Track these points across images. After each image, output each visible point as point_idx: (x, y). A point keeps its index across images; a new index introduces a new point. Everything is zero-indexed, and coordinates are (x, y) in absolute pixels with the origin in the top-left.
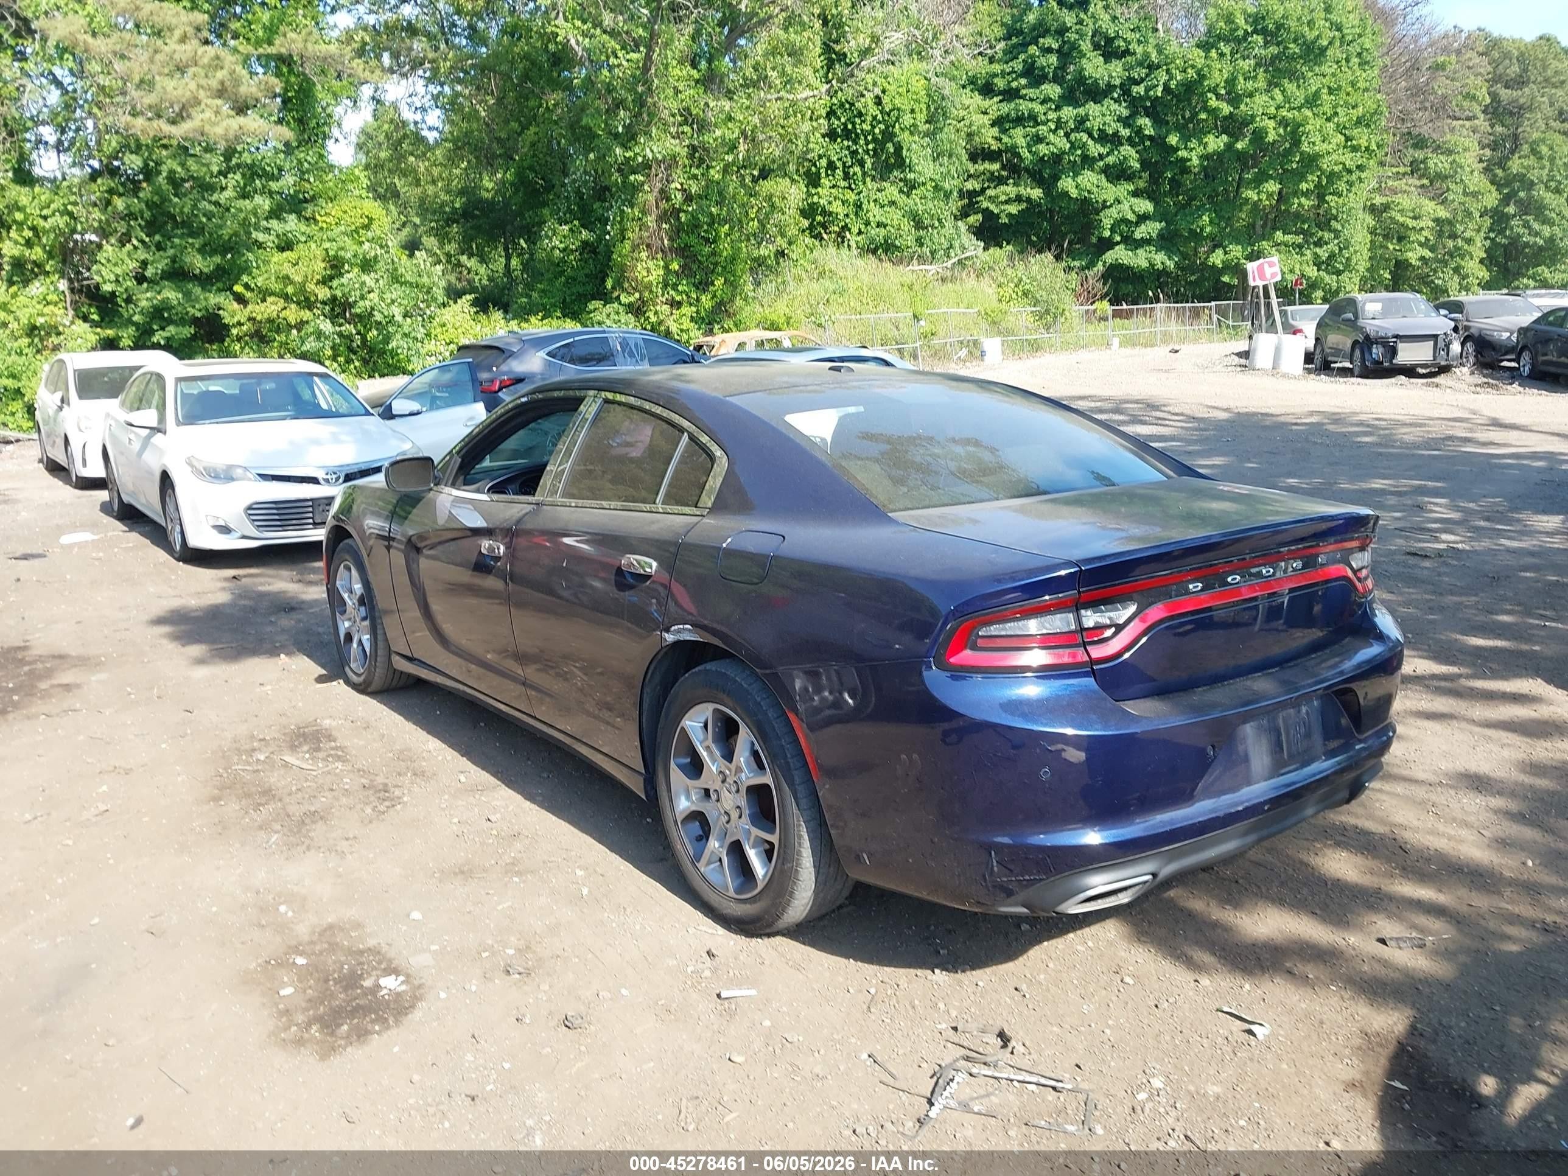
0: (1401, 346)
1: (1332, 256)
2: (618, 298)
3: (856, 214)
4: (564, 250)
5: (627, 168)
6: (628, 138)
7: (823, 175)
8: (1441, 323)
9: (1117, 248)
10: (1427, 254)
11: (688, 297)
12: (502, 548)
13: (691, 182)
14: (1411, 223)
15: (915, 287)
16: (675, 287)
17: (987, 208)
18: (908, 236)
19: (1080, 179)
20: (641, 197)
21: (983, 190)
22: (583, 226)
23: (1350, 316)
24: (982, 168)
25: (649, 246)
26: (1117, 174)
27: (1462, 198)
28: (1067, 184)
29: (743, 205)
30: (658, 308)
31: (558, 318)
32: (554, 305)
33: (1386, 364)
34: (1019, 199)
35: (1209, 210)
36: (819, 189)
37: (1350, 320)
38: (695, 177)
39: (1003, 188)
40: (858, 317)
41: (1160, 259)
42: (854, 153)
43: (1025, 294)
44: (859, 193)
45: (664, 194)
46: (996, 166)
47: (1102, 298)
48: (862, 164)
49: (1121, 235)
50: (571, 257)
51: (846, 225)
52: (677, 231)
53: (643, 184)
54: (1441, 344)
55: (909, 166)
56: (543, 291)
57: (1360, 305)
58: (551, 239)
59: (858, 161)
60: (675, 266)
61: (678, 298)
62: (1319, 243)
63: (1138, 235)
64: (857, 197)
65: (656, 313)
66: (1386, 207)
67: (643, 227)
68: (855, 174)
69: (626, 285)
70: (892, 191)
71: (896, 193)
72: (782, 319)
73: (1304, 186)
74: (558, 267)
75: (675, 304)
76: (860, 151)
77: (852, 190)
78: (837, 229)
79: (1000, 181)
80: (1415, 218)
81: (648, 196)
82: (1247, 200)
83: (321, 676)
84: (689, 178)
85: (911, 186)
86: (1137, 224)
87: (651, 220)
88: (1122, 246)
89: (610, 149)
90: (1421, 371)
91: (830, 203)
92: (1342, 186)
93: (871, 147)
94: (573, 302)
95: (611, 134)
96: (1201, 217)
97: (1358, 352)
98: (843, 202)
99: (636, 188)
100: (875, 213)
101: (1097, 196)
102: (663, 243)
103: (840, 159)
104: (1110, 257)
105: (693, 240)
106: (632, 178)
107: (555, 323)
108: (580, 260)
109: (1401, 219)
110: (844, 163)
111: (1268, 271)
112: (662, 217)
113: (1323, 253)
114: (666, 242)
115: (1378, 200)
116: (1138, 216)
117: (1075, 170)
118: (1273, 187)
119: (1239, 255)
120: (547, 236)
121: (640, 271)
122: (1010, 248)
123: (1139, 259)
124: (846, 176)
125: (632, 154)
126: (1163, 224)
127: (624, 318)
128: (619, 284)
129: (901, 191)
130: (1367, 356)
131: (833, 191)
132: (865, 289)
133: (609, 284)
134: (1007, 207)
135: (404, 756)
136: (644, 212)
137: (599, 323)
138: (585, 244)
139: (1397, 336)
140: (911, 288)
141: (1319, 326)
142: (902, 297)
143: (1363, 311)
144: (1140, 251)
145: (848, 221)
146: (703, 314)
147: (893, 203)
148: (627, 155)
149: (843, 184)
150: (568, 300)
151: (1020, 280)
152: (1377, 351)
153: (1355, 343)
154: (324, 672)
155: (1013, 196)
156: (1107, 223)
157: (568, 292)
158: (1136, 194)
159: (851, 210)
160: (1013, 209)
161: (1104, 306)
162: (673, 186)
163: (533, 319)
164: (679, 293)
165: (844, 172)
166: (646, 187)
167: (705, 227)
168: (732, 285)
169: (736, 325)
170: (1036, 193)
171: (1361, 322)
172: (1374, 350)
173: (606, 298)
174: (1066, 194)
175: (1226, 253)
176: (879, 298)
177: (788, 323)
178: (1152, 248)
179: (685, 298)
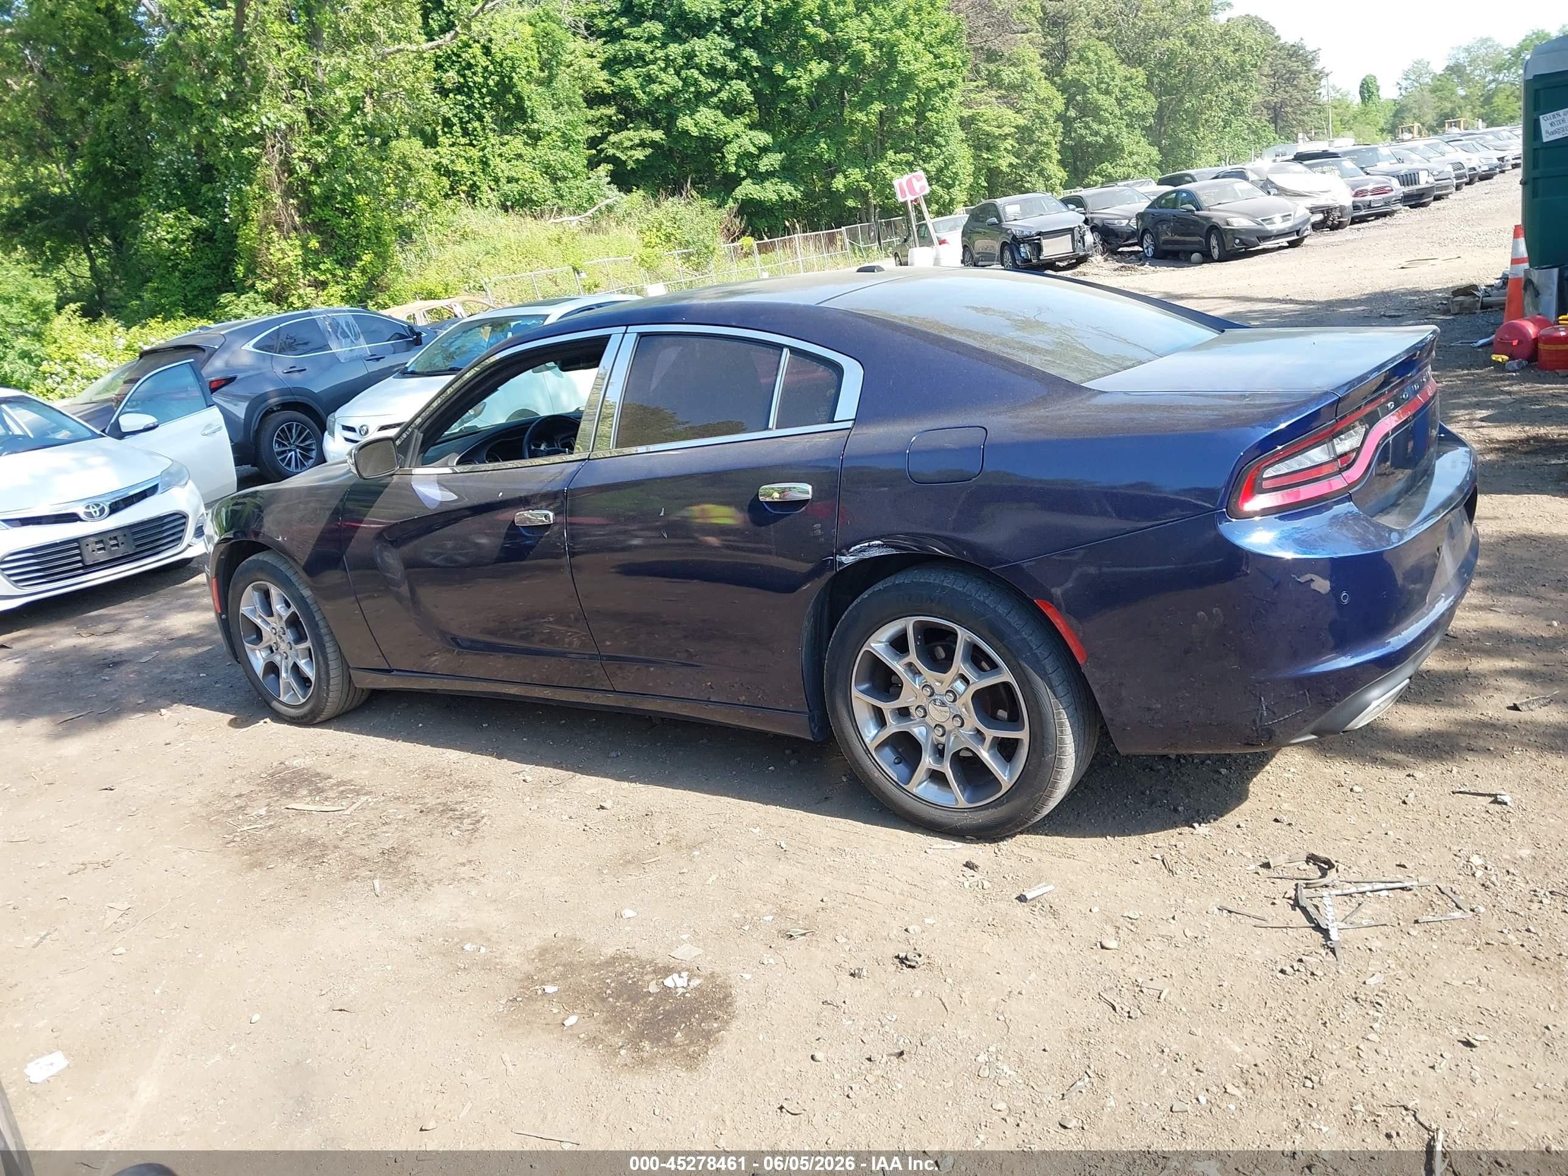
0: (1045, 242)
1: (940, 170)
2: (253, 286)
3: (483, 170)
4: (173, 241)
5: (236, 140)
6: (234, 105)
7: (440, 133)
8: (1073, 218)
9: (744, 183)
10: (1015, 161)
11: (334, 275)
12: (551, 514)
13: (315, 150)
14: (997, 132)
15: (565, 240)
16: (316, 267)
17: (614, 155)
18: (544, 187)
19: (697, 116)
20: (260, 172)
21: (605, 136)
22: (192, 212)
23: (995, 220)
24: (598, 114)
25: (277, 225)
26: (732, 109)
27: (1035, 106)
28: (685, 122)
29: (377, 172)
30: (301, 291)
31: (182, 318)
32: (174, 304)
33: (1034, 261)
34: (643, 144)
35: (824, 137)
36: (438, 148)
37: (993, 224)
38: (318, 145)
39: (625, 133)
40: (514, 276)
41: (788, 191)
42: (469, 108)
43: (668, 238)
44: (483, 149)
45: (287, 167)
46: (611, 111)
47: (743, 233)
48: (480, 118)
49: (746, 170)
50: (184, 249)
51: (475, 184)
52: (305, 208)
53: (258, 157)
54: (1077, 237)
55: (532, 117)
56: (157, 290)
57: (1000, 209)
58: (155, 231)
59: (475, 115)
60: (314, 244)
61: (322, 278)
62: (928, 158)
63: (762, 169)
64: (481, 154)
65: (300, 297)
66: (973, 119)
67: (268, 205)
68: (475, 129)
69: (258, 271)
70: (517, 144)
71: (520, 145)
72: (440, 289)
73: (907, 105)
74: (168, 262)
75: (321, 285)
76: (477, 105)
77: (474, 146)
78: (464, 188)
79: (620, 127)
80: (999, 127)
81: (268, 170)
82: (856, 122)
83: (231, 720)
84: (311, 147)
85: (535, 138)
86: (759, 157)
87: (275, 196)
88: (749, 181)
89: (214, 120)
90: (1061, 264)
91: (453, 162)
92: (937, 102)
93: (487, 100)
94: (196, 297)
95: (211, 103)
96: (818, 144)
97: (1007, 254)
98: (466, 159)
99: (252, 163)
100: (501, 167)
101: (718, 133)
102: (293, 221)
103: (455, 115)
104: (740, 192)
105: (327, 213)
106: (245, 151)
107: (180, 324)
108: (194, 250)
109: (988, 129)
110: (461, 119)
111: (917, 185)
112: (288, 192)
113: (931, 167)
114: (297, 219)
115: (966, 113)
116: (759, 148)
117: (691, 107)
118: (877, 107)
119: (859, 177)
120: (149, 228)
121: (275, 254)
122: (641, 192)
123: (768, 192)
124: (465, 133)
125: (240, 124)
126: (784, 154)
127: (264, 307)
128: (250, 270)
129: (526, 144)
130: (1017, 256)
131: (453, 149)
132: (514, 247)
133: (240, 270)
134: (633, 152)
135: (427, 774)
136: (265, 189)
137: (237, 317)
138: (197, 231)
139: (1039, 234)
140: (559, 240)
141: (964, 234)
142: (552, 251)
143: (1005, 213)
144: (767, 184)
145: (475, 179)
146: (354, 292)
147: (519, 156)
148: (235, 126)
149: (463, 141)
150: (190, 296)
151: (661, 224)
152: (1025, 250)
153: (1004, 245)
154: (232, 717)
155: (637, 141)
156: (731, 158)
157: (188, 288)
158: (752, 127)
159: (477, 167)
160: (640, 154)
161: (748, 241)
162: (294, 155)
163: (152, 323)
164: (324, 272)
165: (462, 128)
166: (264, 160)
167: (339, 198)
168: (382, 256)
169: (392, 299)
170: (658, 135)
171: (1005, 225)
172: (1022, 250)
173: (239, 289)
174: (686, 133)
175: (846, 177)
176: (530, 255)
177: (446, 291)
178: (777, 180)
179: (329, 276)
